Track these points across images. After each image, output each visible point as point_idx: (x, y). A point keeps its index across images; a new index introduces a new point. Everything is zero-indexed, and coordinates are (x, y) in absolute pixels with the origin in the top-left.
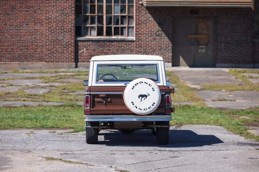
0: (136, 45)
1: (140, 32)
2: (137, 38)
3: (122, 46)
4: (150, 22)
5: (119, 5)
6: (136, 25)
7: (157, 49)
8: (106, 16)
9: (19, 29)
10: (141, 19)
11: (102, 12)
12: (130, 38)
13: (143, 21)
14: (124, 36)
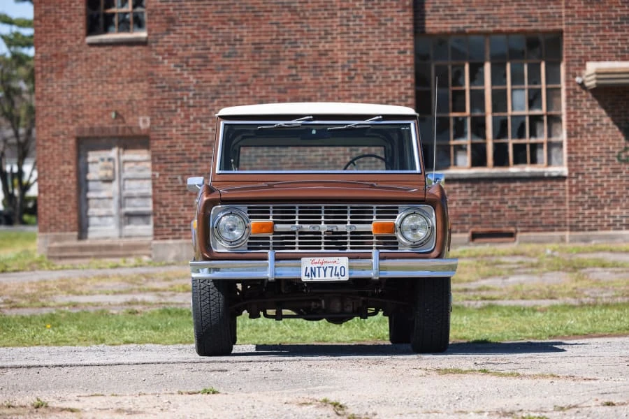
0: (571, 186)
1: (580, 155)
2: (573, 170)
3: (534, 192)
4: (604, 128)
5: (523, 89)
6: (569, 136)
7: (625, 195)
8: (494, 118)
9: (277, 154)
10: (582, 121)
11: (483, 108)
12: (554, 170)
13: (585, 126)
14: (539, 165)
